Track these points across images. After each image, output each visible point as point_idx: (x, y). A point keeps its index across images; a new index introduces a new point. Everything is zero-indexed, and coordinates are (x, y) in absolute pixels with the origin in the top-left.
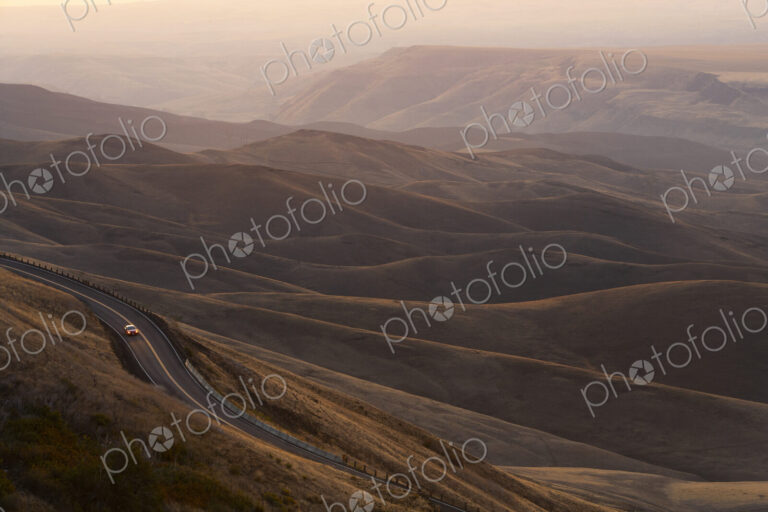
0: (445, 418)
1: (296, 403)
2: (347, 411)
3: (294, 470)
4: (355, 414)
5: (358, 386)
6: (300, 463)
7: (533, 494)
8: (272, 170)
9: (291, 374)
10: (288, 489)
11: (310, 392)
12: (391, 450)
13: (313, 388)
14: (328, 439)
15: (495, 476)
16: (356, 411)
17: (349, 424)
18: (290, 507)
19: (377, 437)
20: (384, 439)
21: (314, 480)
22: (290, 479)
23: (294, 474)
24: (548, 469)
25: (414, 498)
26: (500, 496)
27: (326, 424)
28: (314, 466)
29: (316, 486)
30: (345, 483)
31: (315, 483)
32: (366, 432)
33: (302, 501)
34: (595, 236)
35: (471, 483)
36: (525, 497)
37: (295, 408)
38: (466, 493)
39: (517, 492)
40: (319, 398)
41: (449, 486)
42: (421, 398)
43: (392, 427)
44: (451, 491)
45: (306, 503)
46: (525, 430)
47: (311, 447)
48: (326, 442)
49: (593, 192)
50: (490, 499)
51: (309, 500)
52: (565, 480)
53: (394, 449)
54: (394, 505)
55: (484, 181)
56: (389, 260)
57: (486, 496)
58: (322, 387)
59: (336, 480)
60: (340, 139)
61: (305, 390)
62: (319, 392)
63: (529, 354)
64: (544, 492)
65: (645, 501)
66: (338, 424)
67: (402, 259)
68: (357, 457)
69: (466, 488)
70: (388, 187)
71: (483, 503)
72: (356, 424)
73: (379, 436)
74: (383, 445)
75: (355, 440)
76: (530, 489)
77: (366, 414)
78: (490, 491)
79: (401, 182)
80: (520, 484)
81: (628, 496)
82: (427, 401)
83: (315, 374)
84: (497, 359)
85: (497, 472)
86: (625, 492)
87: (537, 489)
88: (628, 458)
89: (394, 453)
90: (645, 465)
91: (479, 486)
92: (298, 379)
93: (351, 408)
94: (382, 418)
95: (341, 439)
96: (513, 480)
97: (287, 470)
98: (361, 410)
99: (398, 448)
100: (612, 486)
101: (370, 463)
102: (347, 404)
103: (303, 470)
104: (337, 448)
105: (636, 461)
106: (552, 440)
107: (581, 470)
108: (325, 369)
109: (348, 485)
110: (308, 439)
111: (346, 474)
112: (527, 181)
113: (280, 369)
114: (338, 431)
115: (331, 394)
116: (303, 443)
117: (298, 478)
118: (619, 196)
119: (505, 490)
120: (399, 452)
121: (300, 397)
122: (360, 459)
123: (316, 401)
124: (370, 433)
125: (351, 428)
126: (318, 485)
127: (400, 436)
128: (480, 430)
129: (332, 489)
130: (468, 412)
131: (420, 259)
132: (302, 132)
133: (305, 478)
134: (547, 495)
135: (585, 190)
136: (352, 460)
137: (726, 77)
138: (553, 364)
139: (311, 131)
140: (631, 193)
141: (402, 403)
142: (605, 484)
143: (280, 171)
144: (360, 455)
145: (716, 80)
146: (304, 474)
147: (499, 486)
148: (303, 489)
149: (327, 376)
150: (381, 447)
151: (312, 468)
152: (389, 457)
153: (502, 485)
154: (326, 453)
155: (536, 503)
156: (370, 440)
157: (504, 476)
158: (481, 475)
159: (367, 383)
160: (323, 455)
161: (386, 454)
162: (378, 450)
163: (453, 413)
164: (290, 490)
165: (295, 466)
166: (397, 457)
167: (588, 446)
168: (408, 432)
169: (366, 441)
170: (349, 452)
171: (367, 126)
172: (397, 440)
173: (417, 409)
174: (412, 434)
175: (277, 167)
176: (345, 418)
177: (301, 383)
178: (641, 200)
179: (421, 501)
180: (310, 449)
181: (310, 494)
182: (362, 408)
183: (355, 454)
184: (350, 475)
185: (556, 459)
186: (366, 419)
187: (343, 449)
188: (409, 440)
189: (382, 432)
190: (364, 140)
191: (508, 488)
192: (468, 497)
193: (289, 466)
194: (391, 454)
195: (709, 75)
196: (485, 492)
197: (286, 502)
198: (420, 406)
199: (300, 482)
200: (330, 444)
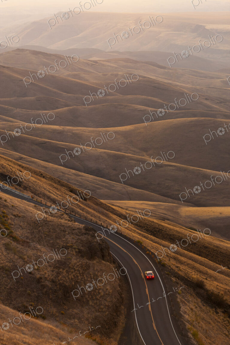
0: (81, 179)
1: (12, 172)
2: (35, 176)
3: (8, 202)
4: (39, 177)
5: (42, 165)
6: (11, 199)
7: (118, 213)
8: (4, 67)
9: (10, 159)
10: (5, 211)
11: (19, 168)
12: (54, 193)
13: (20, 166)
14: (25, 188)
15: (101, 205)
16: (39, 176)
17: (36, 182)
18: (6, 219)
19: (48, 187)
20: (51, 189)
21: (17, 207)
22: (6, 206)
23: (8, 204)
24: (127, 201)
25: (62, 215)
26: (103, 214)
27: (25, 182)
28: (17, 200)
29: (18, 210)
30: (31, 208)
31: (17, 208)
32: (43, 185)
33: (11, 216)
34: (150, 98)
35: (90, 208)
36: (114, 214)
37: (11, 174)
38: (88, 212)
39: (111, 212)
40: (22, 170)
41: (80, 209)
42: (71, 170)
43: (55, 183)
44: (81, 212)
45: (13, 217)
46: (117, 184)
47: (17, 192)
48: (25, 190)
49: (149, 78)
50: (99, 215)
51: (14, 216)
52: (134, 206)
53: (56, 193)
54: (53, 218)
55: (100, 73)
56: (57, 108)
57: (96, 214)
58: (24, 165)
59: (27, 207)
60: (36, 53)
61: (16, 166)
62: (23, 167)
63: (119, 150)
64: (123, 212)
65: (170, 216)
66: (30, 182)
67: (63, 108)
68: (39, 196)
69: (88, 210)
70: (57, 75)
71: (96, 217)
72: (39, 181)
73: (49, 187)
74: (51, 191)
75: (38, 189)
76: (117, 210)
77: (44, 177)
78: (99, 212)
79: (63, 73)
80: (112, 208)
81: (162, 213)
82: (74, 171)
83: (23, 159)
84: (105, 152)
85: (102, 203)
86: (161, 212)
87: (120, 210)
88: (162, 197)
89: (56, 194)
90: (170, 200)
91: (94, 209)
92: (13, 162)
93: (37, 175)
94: (51, 179)
95: (32, 188)
96: (109, 207)
97: (5, 202)
98: (42, 175)
99: (58, 193)
100: (155, 209)
101: (44, 199)
102: (35, 173)
103: (12, 202)
104: (30, 192)
105: (166, 198)
106: (129, 189)
107: (141, 202)
108: (28, 157)
109: (33, 209)
110: (16, 189)
111: (32, 204)
112: (119, 73)
113: (5, 157)
114: (31, 185)
115: (28, 168)
116: (14, 190)
117: (10, 206)
118: (160, 79)
119: (106, 211)
120: (58, 194)
121: (14, 169)
122: (40, 197)
123: (21, 171)
124: (45, 186)
125: (36, 183)
126: (19, 209)
127: (59, 187)
128: (97, 184)
129: (25, 211)
130: (92, 176)
131: (71, 108)
132: (18, 50)
133: (13, 206)
134: (124, 213)
135: (145, 77)
136: (36, 197)
137: (209, 27)
138: (130, 155)
139: (22, 49)
140: (166, 79)
141: (63, 173)
142: (152, 208)
143: (7, 68)
144: (40, 195)
145: (205, 28)
146: (12, 204)
147: (103, 209)
148: (12, 211)
149: (29, 160)
150: (50, 192)
151: (16, 201)
152: (53, 196)
153: (104, 209)
154: (24, 195)
155: (120, 217)
156: (45, 189)
157: (106, 205)
158: (95, 204)
159: (47, 163)
160: (23, 196)
161: (52, 195)
162: (48, 193)
163: (85, 177)
164: (6, 211)
165: (8, 200)
166: (57, 197)
167: (145, 191)
168: (62, 185)
169: (43, 189)
170: (35, 194)
171: (48, 48)
172: (57, 189)
173: (69, 175)
174: (64, 186)
175: (6, 66)
176: (34, 179)
177: (15, 163)
178: (170, 82)
179: (65, 216)
180: (17, 193)
181: (15, 213)
182: (42, 174)
183: (38, 195)
184: (34, 205)
185: (131, 197)
186: (43, 179)
187: (32, 193)
188: (63, 189)
189: (51, 185)
190: (46, 54)
191: (107, 210)
192: (89, 214)
193: (6, 201)
194: (55, 195)
195: (202, 25)
196: (97, 212)
197: (4, 217)
198: (70, 173)
199: (10, 208)
200: (27, 190)
